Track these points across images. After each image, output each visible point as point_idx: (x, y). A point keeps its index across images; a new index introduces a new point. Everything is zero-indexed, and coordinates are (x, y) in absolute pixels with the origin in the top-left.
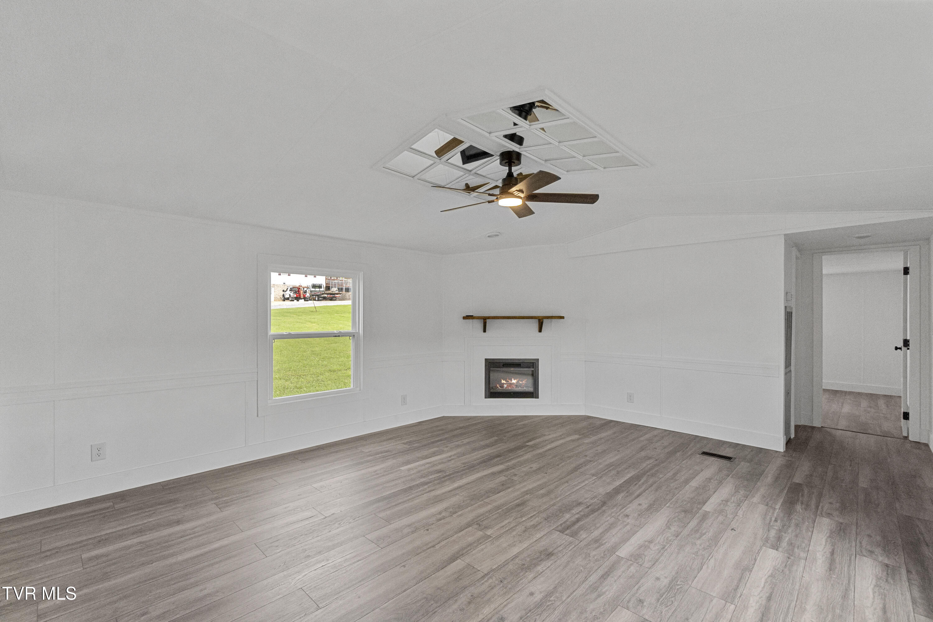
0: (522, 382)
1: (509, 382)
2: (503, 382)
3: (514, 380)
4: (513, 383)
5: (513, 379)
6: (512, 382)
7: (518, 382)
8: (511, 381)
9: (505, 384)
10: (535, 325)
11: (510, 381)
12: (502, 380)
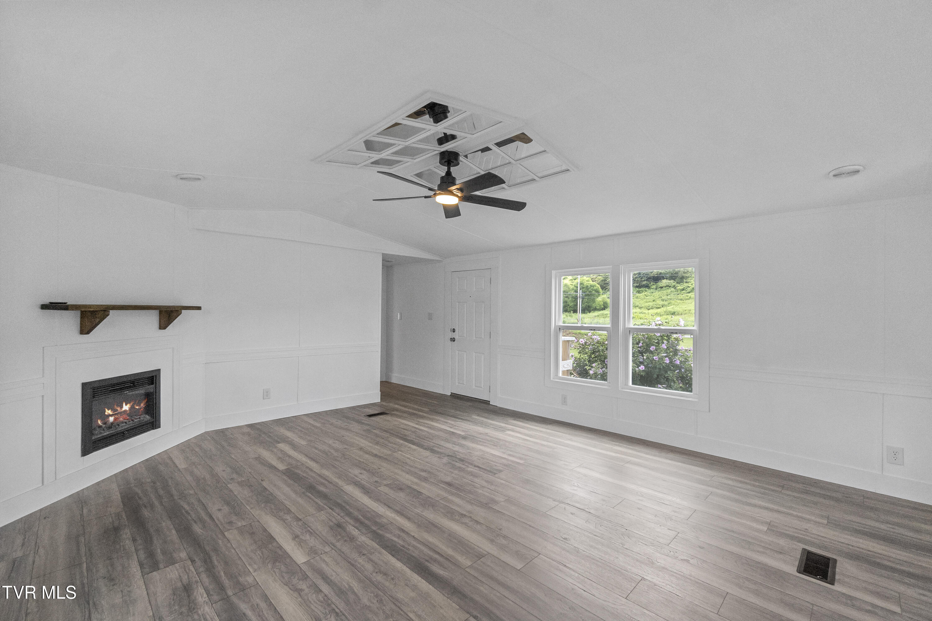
0: (140, 405)
1: (117, 410)
2: (108, 412)
3: (126, 405)
4: (125, 411)
5: (124, 404)
6: (123, 409)
7: (132, 408)
8: (122, 407)
9: (111, 416)
10: (153, 318)
11: (119, 409)
12: (106, 410)
